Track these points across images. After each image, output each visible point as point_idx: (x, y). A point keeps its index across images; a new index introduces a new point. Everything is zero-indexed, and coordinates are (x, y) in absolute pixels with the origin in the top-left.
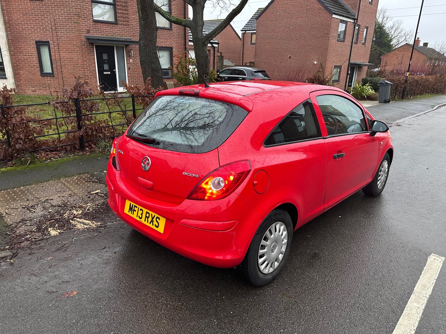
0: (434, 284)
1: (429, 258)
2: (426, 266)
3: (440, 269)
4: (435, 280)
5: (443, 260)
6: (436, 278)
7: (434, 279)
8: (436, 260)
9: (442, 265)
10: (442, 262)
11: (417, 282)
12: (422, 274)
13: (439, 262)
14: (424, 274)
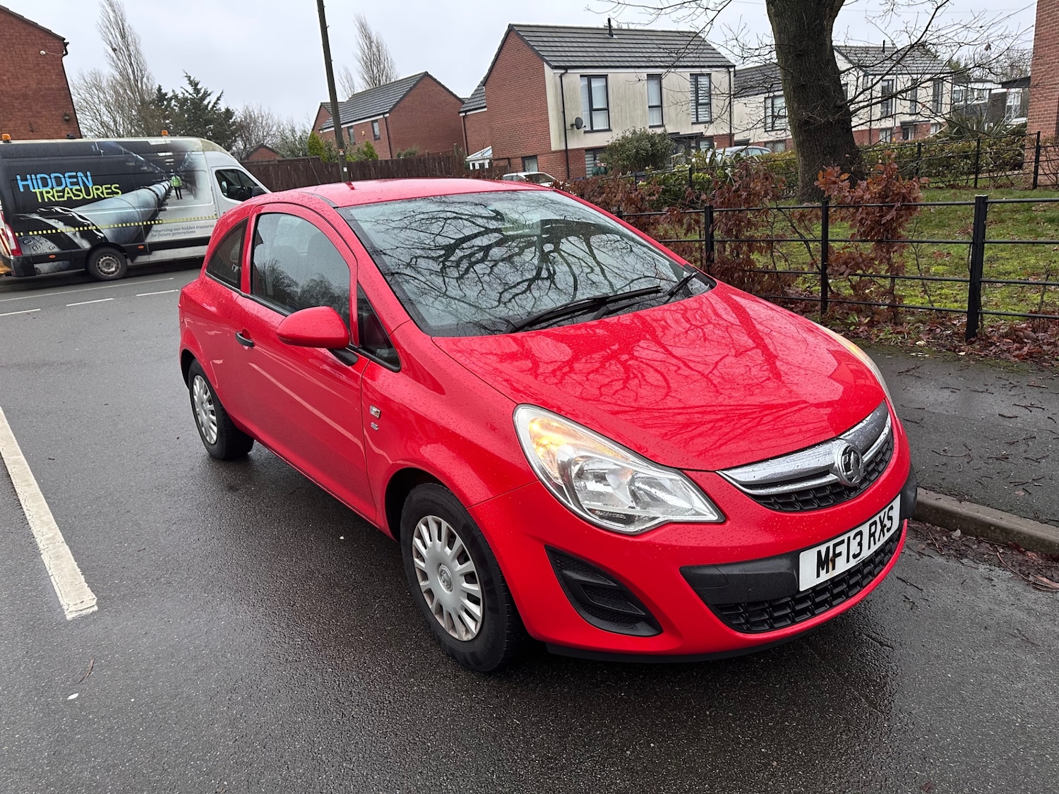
0: (48, 569)
1: (94, 596)
2: (83, 580)
3: (59, 595)
4: (50, 575)
5: (66, 613)
6: (52, 578)
7: (54, 573)
8: (79, 601)
9: (62, 603)
10: (65, 607)
11: (73, 555)
12: (77, 567)
13: (71, 604)
14: (75, 570)
